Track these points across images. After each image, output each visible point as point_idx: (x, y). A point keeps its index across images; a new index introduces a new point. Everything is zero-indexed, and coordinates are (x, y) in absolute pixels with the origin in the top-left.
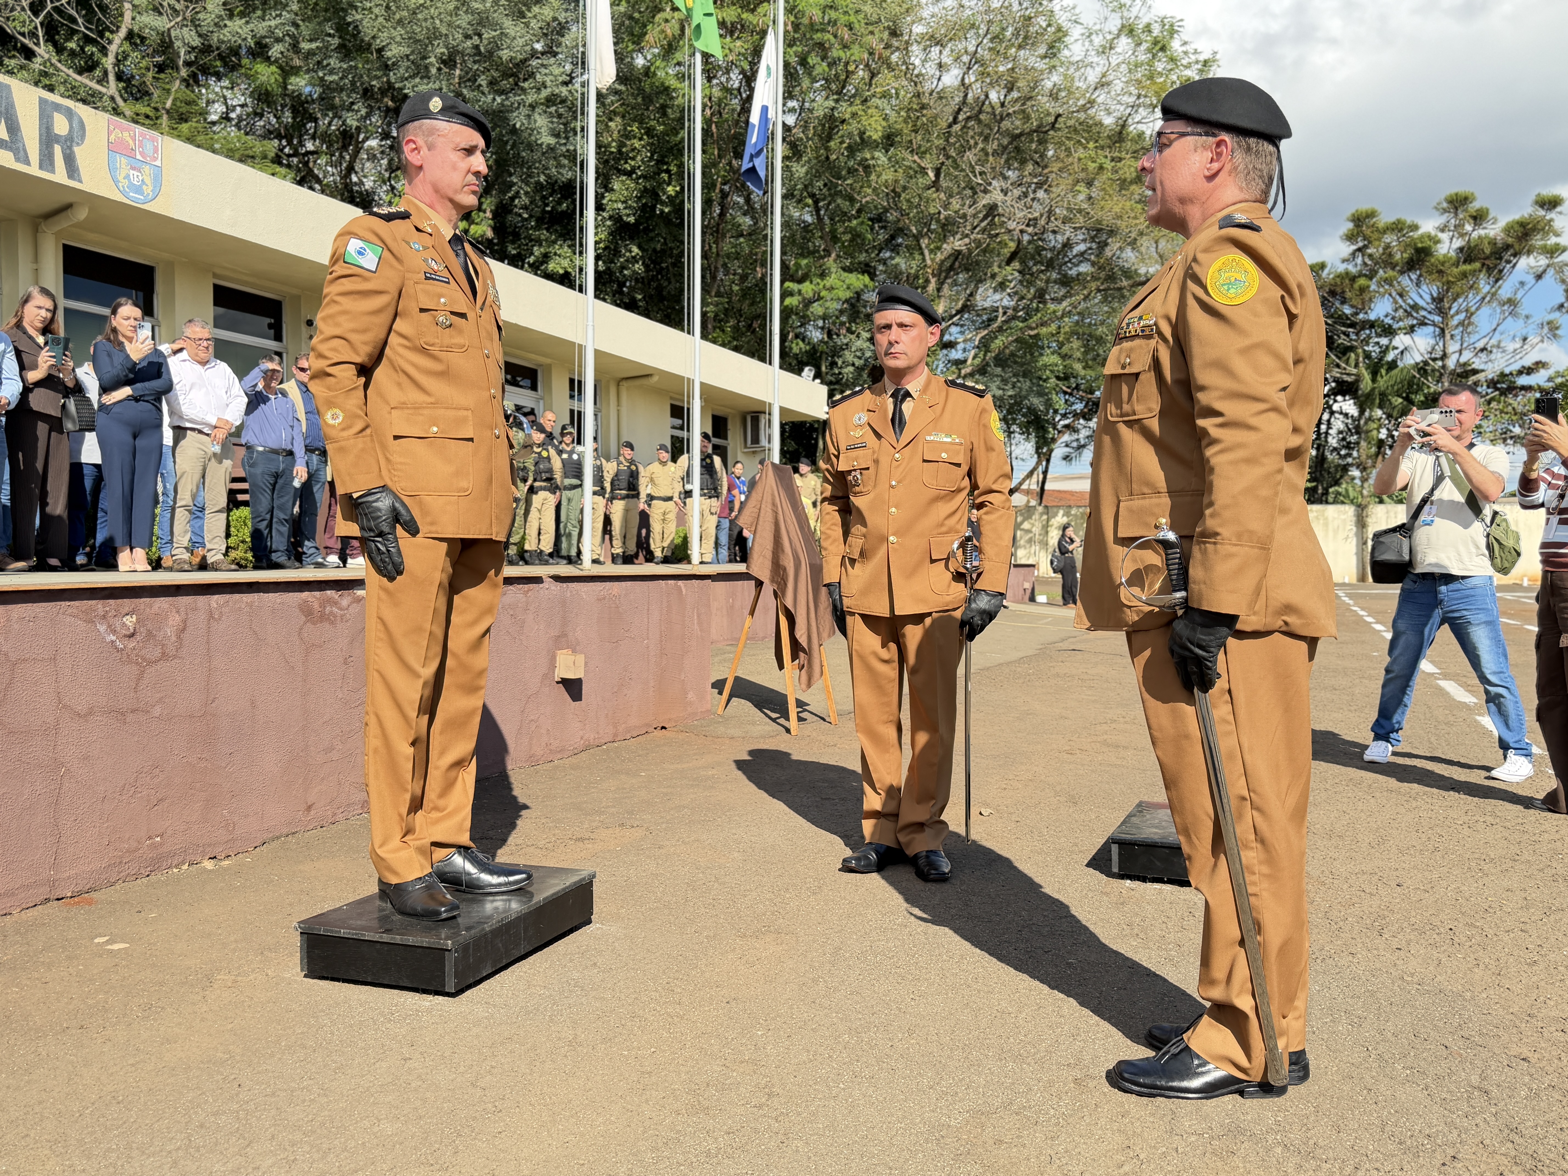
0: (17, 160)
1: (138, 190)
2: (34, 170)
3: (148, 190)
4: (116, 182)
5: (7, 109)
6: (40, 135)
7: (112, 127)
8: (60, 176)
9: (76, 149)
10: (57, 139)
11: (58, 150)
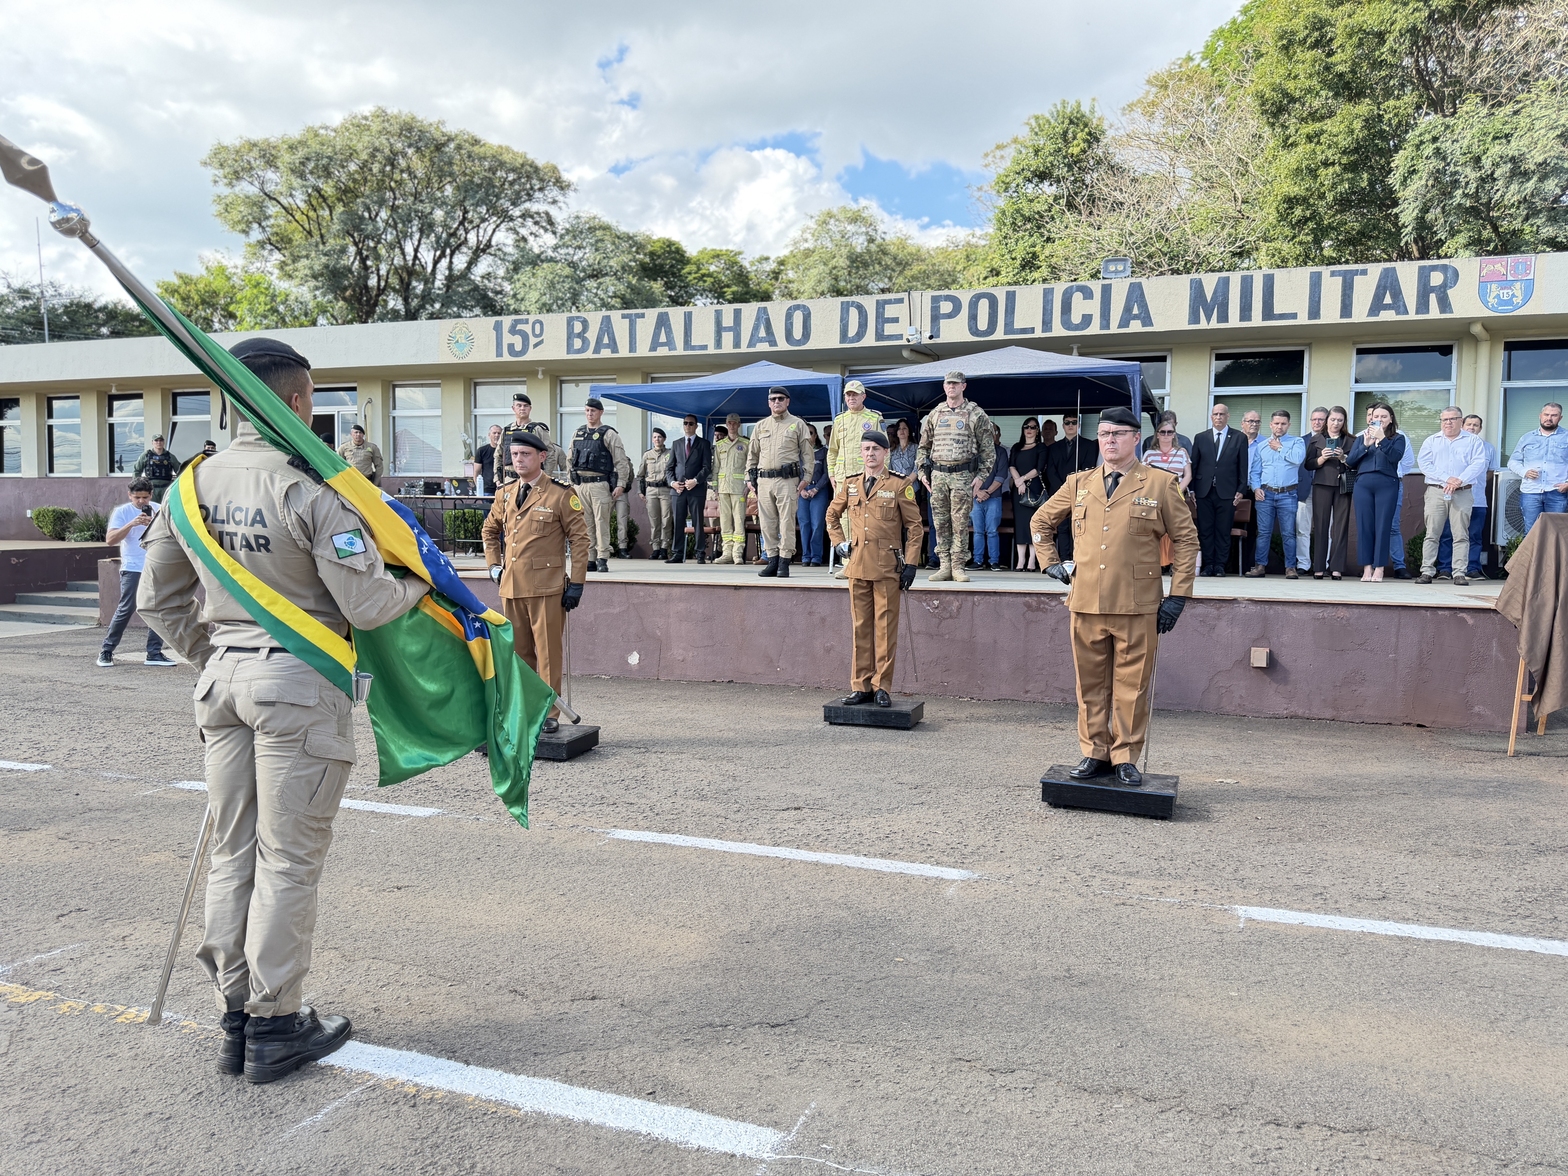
0: (1398, 313)
1: (1509, 302)
2: (1412, 316)
3: (1518, 300)
4: (1485, 303)
5: (1391, 284)
6: (1418, 291)
7: (1484, 265)
8: (1434, 313)
9: (1449, 292)
10: (1433, 289)
11: (1433, 298)
